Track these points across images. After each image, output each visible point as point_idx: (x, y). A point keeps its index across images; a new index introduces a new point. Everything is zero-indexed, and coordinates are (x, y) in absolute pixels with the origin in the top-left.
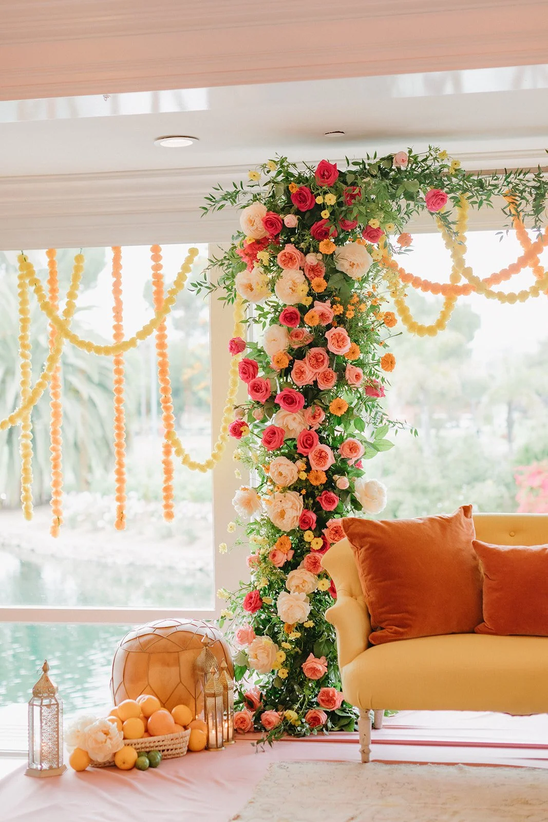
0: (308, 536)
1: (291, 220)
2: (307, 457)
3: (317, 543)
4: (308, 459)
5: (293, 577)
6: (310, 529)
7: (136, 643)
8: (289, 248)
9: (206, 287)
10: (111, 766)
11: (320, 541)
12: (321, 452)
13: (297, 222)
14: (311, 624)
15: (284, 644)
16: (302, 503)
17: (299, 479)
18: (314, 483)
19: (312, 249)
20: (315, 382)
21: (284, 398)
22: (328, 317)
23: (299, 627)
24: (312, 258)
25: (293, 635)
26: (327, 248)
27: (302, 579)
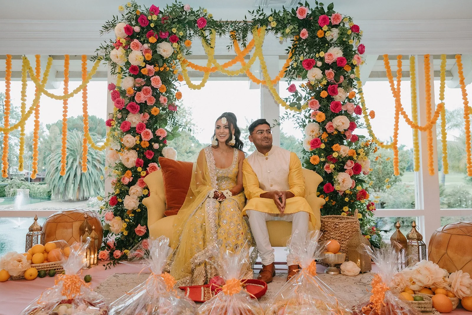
0: (139, 169)
1: (137, 29)
2: (140, 134)
3: (143, 173)
4: (141, 135)
5: (132, 189)
6: (141, 167)
7: (53, 218)
8: (136, 41)
9: (98, 59)
10: (22, 278)
11: (145, 172)
12: (147, 132)
13: (139, 30)
14: (139, 210)
15: (126, 220)
16: (137, 155)
17: (136, 144)
18: (143, 146)
19: (146, 41)
20: (146, 102)
21: (130, 107)
22: (152, 72)
23: (134, 212)
24: (146, 46)
25: (131, 215)
26: (152, 40)
27: (136, 190)
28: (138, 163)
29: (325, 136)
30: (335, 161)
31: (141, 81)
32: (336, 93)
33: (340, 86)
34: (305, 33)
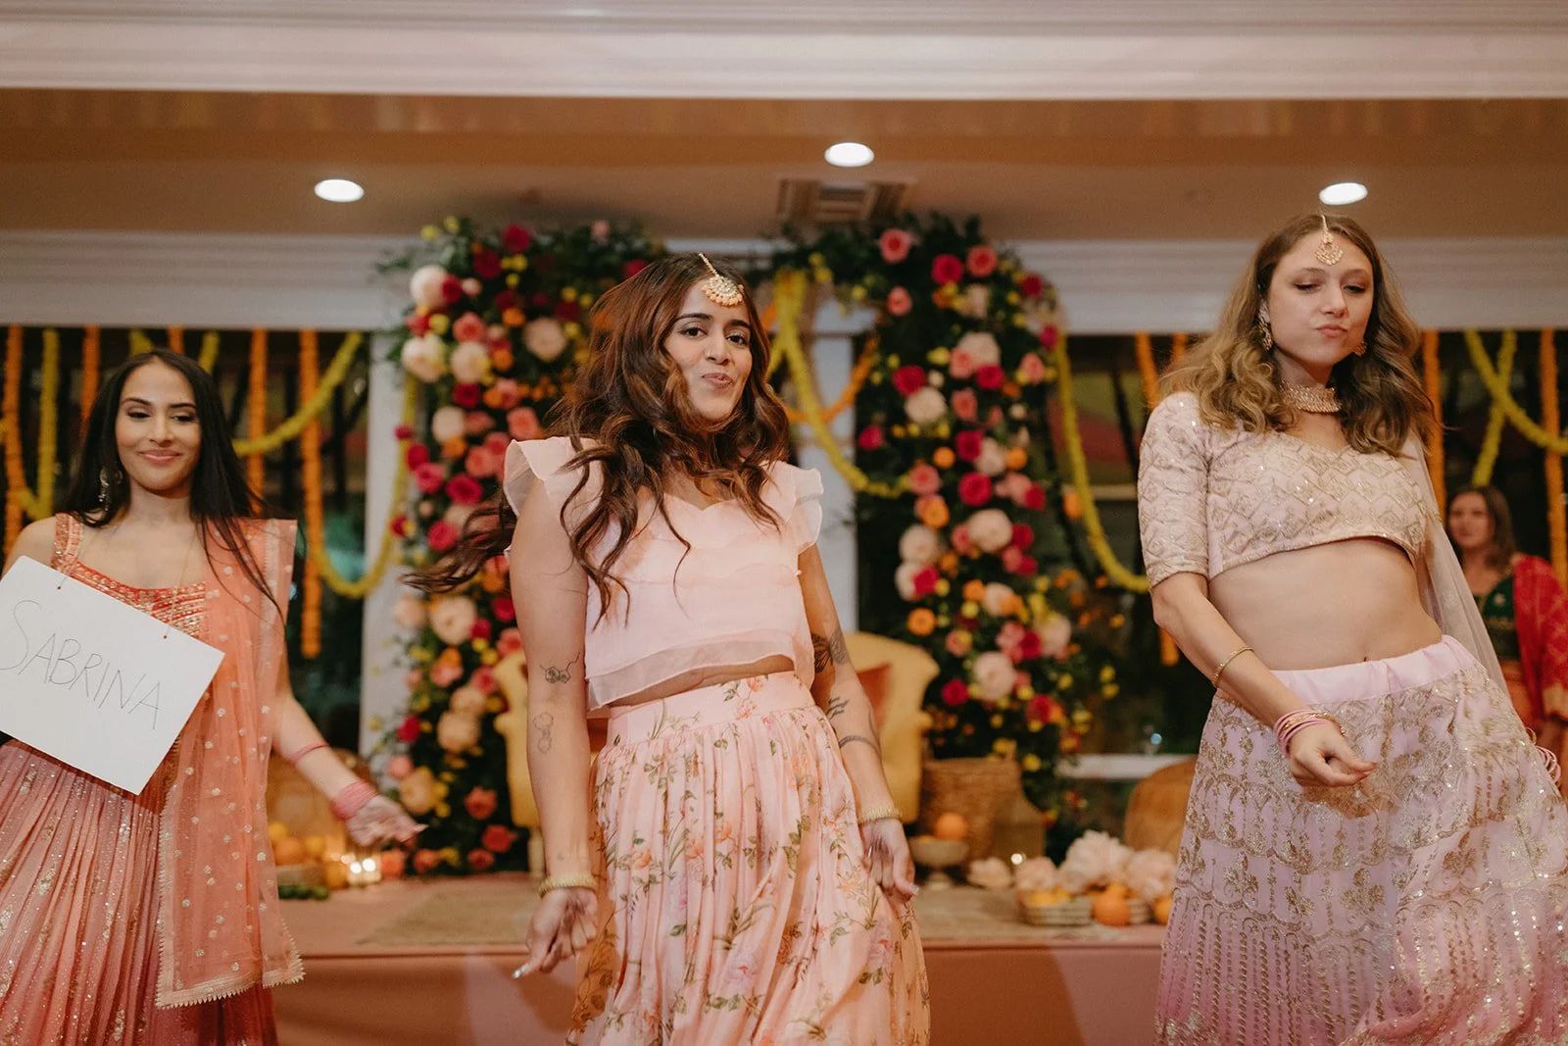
0: (480, 645)
3: (489, 656)
5: (459, 697)
6: (483, 638)
8: (469, 317)
11: (494, 654)
13: (478, 289)
14: (480, 750)
15: (445, 776)
16: (474, 612)
18: (490, 588)
19: (496, 320)
20: (495, 472)
21: (457, 486)
22: (512, 399)
23: (464, 754)
24: (496, 332)
25: (459, 764)
26: (512, 317)
27: (470, 698)
28: (477, 632)
29: (949, 562)
30: (971, 625)
31: (482, 422)
32: (975, 450)
33: (990, 434)
34: (900, 300)
